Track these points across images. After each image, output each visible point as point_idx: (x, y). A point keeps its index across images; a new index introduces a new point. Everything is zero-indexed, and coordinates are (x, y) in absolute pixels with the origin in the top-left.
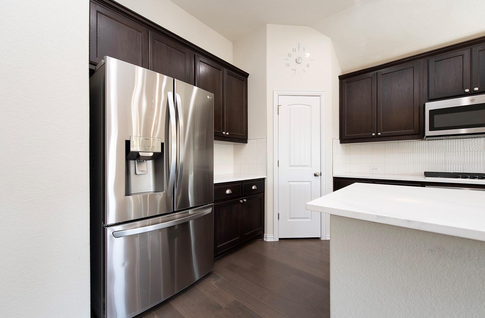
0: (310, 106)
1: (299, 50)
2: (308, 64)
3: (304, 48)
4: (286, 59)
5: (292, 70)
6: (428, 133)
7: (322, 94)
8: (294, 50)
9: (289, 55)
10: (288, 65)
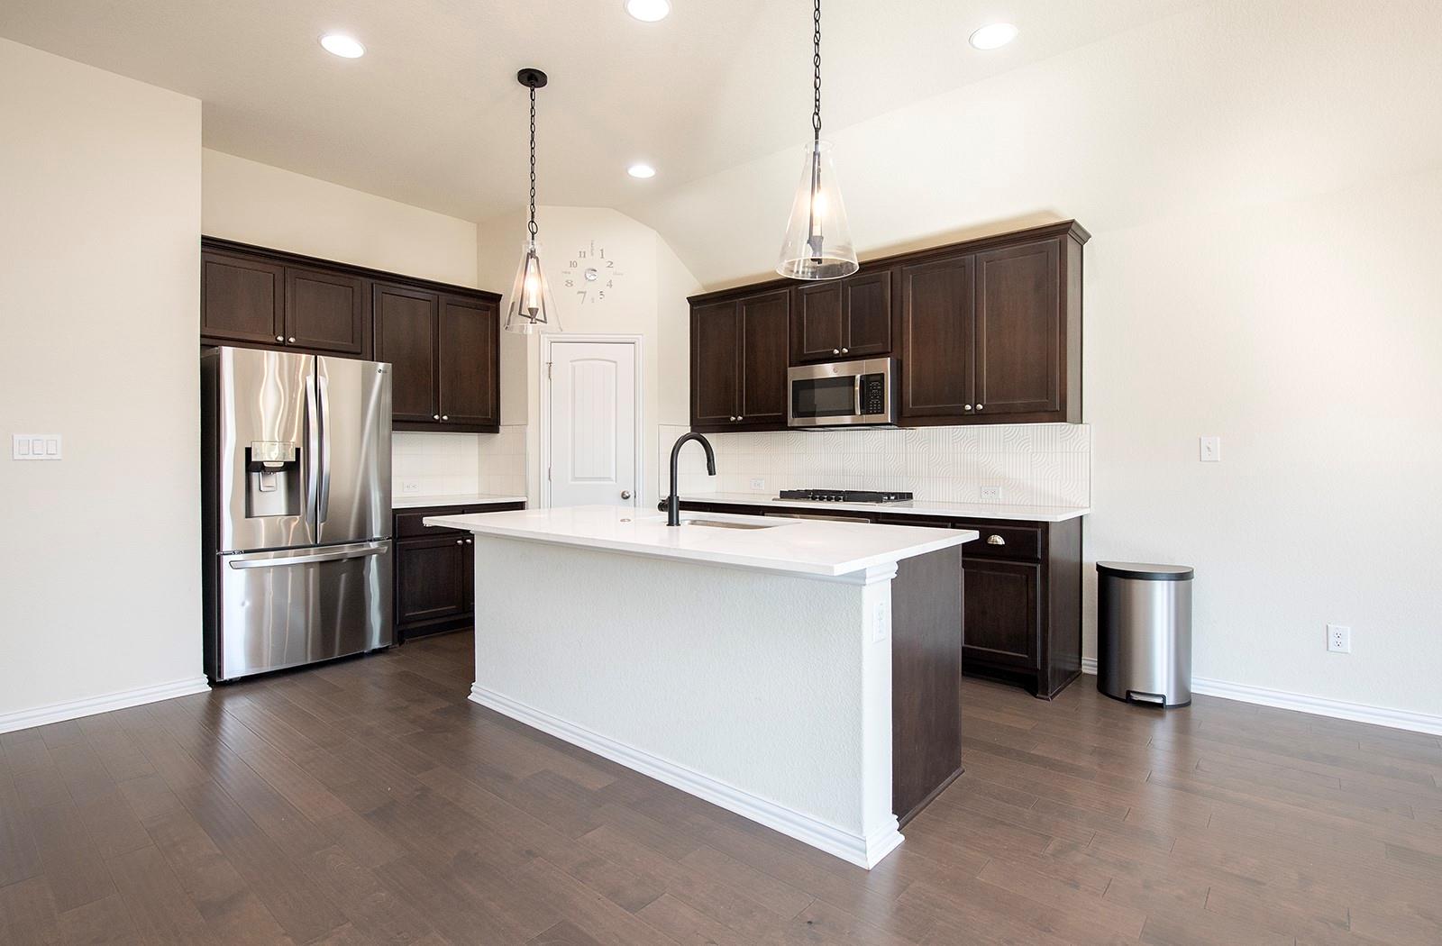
0: (615, 362)
1: (592, 254)
2: (611, 281)
3: (602, 250)
4: (566, 273)
5: (579, 292)
6: (792, 421)
7: (638, 339)
8: (583, 254)
9: (573, 264)
10: (570, 284)
